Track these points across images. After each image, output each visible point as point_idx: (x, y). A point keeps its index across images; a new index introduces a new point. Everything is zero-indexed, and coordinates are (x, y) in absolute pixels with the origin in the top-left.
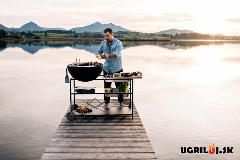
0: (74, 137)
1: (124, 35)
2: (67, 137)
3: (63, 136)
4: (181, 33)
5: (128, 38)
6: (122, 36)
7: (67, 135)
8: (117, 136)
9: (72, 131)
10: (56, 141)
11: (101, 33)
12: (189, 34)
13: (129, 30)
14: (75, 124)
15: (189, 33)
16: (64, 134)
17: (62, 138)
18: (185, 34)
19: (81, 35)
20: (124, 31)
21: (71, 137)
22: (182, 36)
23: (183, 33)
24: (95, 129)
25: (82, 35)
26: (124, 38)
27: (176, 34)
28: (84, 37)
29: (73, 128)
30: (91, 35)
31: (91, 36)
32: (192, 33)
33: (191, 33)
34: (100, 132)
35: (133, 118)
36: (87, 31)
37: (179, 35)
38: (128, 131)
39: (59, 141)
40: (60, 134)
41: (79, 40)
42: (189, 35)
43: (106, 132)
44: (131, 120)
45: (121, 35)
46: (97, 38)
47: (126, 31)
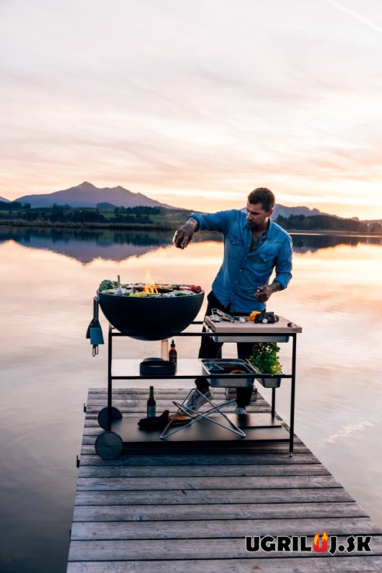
0: (141, 521)
1: (152, 217)
2: (120, 520)
3: (104, 515)
4: (292, 216)
5: (163, 224)
6: (147, 218)
7: (117, 512)
8: (275, 515)
9: (126, 498)
10: (91, 536)
11: (94, 211)
12: (309, 217)
13: (166, 205)
14: (126, 473)
15: (311, 215)
16: (105, 510)
17: (104, 526)
18: (301, 217)
19: (43, 214)
20: (152, 207)
21: (129, 519)
22: (294, 221)
23: (295, 214)
24: (194, 489)
25: (48, 214)
26: (151, 222)
27: (279, 216)
28: (53, 218)
29: (124, 487)
30: (70, 214)
31: (69, 217)
32: (317, 214)
33: (314, 215)
34: (213, 501)
35: (291, 449)
36: (61, 203)
37: (285, 219)
38: (298, 494)
39: (97, 537)
40: (93, 510)
41: (41, 226)
42: (309, 220)
43: (232, 501)
44: (285, 458)
45: (145, 215)
46: (85, 223)
47: (158, 205)
